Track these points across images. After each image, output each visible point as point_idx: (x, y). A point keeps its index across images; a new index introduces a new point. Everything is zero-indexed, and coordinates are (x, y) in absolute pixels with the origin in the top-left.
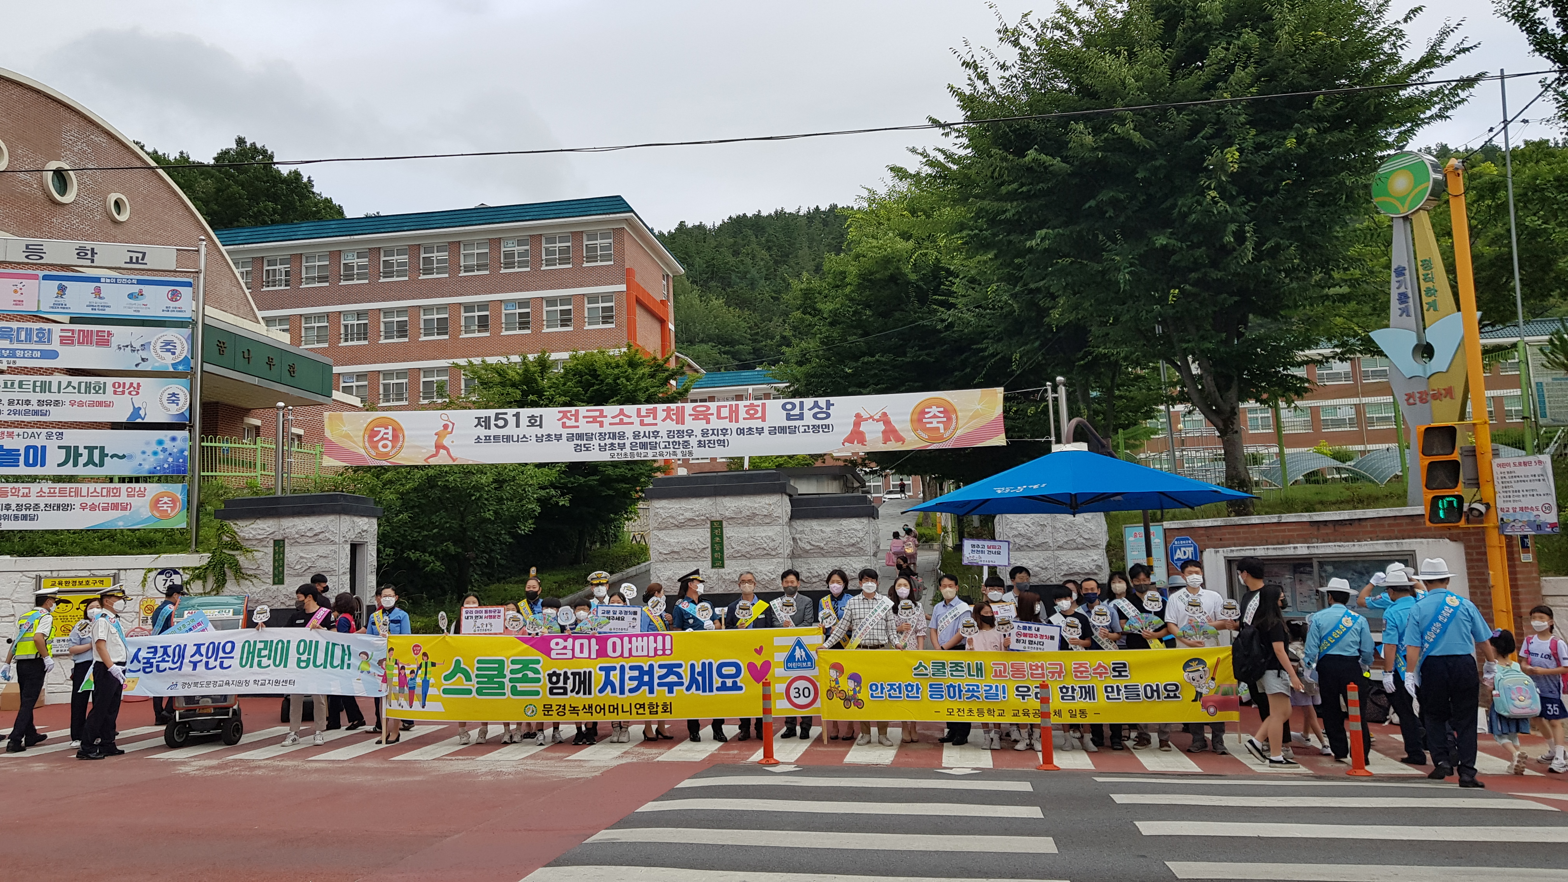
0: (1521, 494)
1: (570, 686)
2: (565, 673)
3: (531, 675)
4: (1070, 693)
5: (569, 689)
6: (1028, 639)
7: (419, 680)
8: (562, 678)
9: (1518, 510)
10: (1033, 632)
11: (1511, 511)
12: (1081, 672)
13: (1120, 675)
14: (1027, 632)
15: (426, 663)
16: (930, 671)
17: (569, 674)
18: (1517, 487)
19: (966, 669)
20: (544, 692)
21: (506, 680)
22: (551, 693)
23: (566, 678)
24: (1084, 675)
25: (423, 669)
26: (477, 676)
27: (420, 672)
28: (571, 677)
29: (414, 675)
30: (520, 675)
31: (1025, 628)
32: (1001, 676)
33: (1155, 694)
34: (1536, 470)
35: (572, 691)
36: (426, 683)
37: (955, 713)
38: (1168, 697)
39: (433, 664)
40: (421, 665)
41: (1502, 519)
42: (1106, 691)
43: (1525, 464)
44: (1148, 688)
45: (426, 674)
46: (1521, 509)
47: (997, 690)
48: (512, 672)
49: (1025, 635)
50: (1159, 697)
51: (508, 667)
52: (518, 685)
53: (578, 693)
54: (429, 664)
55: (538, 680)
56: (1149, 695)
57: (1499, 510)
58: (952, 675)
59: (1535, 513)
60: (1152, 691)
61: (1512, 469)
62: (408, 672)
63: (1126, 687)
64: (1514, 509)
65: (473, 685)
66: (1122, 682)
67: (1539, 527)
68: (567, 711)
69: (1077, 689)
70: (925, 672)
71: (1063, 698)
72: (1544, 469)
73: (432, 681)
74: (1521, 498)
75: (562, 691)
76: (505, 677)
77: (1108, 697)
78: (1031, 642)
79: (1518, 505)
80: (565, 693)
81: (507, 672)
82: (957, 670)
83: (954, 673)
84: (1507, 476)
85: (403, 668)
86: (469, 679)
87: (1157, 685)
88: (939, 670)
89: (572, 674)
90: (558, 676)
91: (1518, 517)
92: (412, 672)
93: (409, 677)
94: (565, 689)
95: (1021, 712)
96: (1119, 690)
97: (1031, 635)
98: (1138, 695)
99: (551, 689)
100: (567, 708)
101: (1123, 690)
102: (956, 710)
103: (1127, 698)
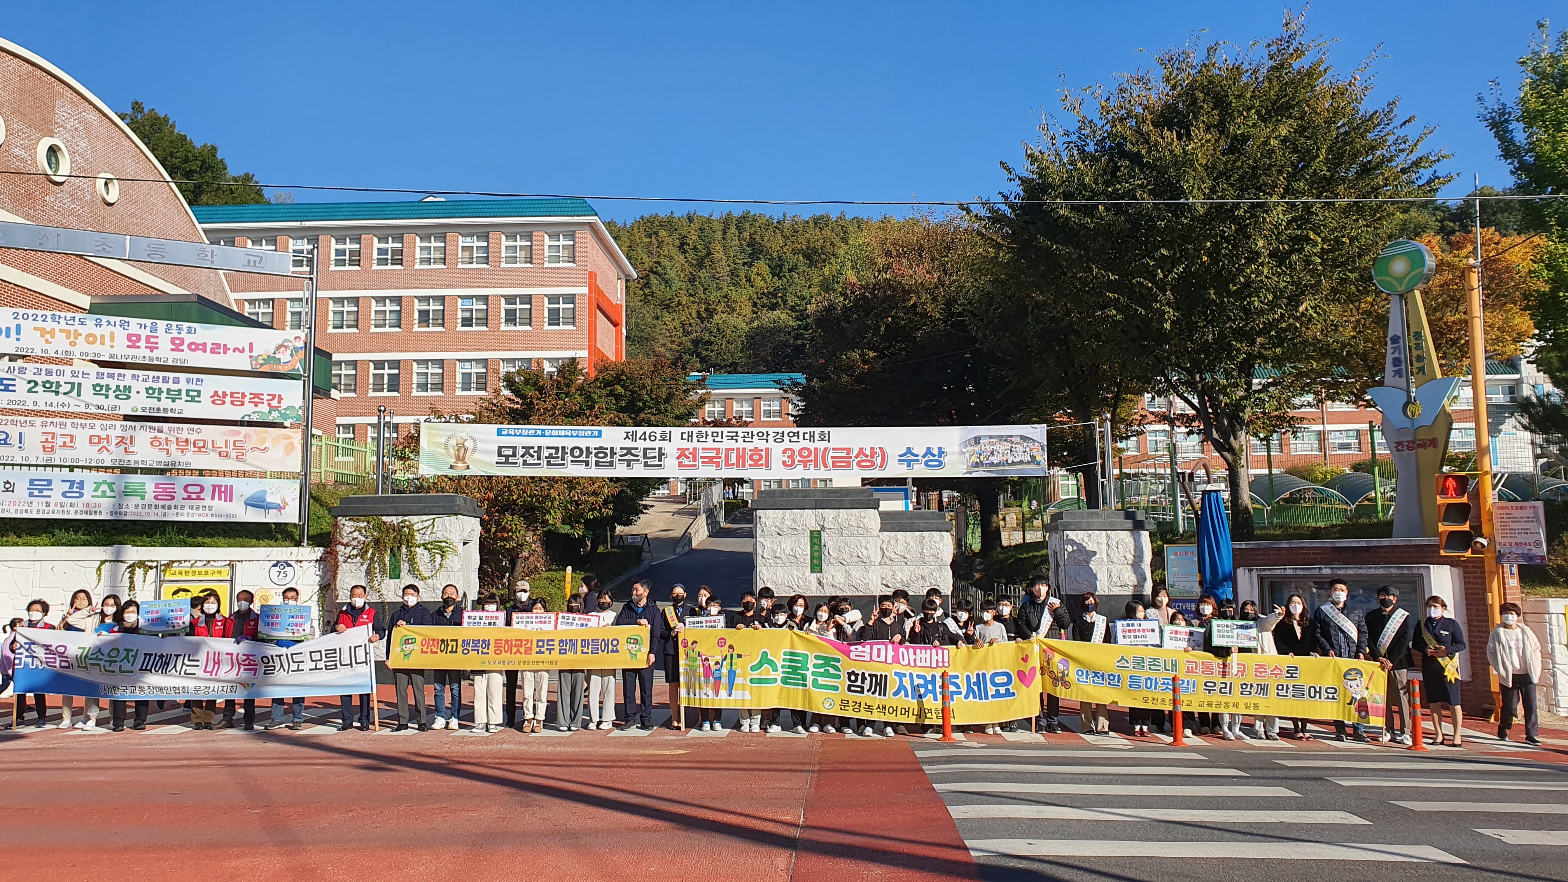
0: (1517, 531)
1: (866, 686)
2: (863, 674)
3: (832, 671)
4: (1248, 689)
5: (866, 688)
6: (1132, 634)
7: (725, 671)
8: (860, 677)
9: (1513, 544)
10: (1136, 627)
11: (1508, 545)
12: (1261, 672)
13: (1292, 677)
14: (1131, 628)
15: (732, 655)
16: (1131, 665)
17: (867, 675)
18: (1513, 525)
19: (1162, 664)
20: (843, 686)
21: (809, 673)
22: (849, 690)
23: (864, 678)
24: (1263, 674)
25: (728, 660)
26: (783, 667)
27: (725, 663)
28: (869, 678)
29: (719, 666)
30: (822, 670)
31: (1128, 625)
32: (1192, 672)
33: (1318, 695)
34: (1529, 513)
35: (868, 691)
36: (732, 674)
37: (1150, 701)
38: (1328, 698)
39: (739, 656)
40: (726, 656)
41: (1499, 551)
42: (1278, 689)
43: (1521, 508)
44: (1312, 689)
45: (731, 665)
46: (1516, 544)
47: (1188, 684)
48: (815, 666)
49: (1130, 631)
50: (1320, 698)
51: (812, 661)
52: (819, 678)
53: (873, 693)
54: (735, 656)
55: (839, 677)
56: (1312, 695)
57: (1497, 544)
58: (1150, 669)
59: (1529, 547)
60: (1315, 692)
61: (1510, 511)
62: (712, 663)
63: (1294, 686)
64: (1510, 544)
65: (779, 675)
66: (1291, 683)
67: (1531, 558)
68: (862, 709)
69: (1255, 686)
70: (1126, 665)
71: (1242, 693)
72: (1536, 513)
73: (738, 671)
74: (1517, 535)
75: (859, 689)
76: (808, 670)
77: (1278, 694)
78: (1135, 637)
79: (1513, 541)
80: (862, 692)
81: (810, 666)
82: (1155, 665)
83: (1152, 667)
84: (1505, 516)
85: (707, 659)
86: (775, 670)
87: (1320, 688)
88: (1139, 664)
89: (870, 675)
90: (857, 675)
91: (1514, 550)
92: (717, 663)
93: (713, 668)
94: (862, 688)
95: (1206, 703)
96: (1288, 688)
97: (1134, 631)
98: (1303, 694)
99: (849, 686)
100: (863, 705)
101: (1291, 688)
102: (1150, 699)
103: (1293, 696)
